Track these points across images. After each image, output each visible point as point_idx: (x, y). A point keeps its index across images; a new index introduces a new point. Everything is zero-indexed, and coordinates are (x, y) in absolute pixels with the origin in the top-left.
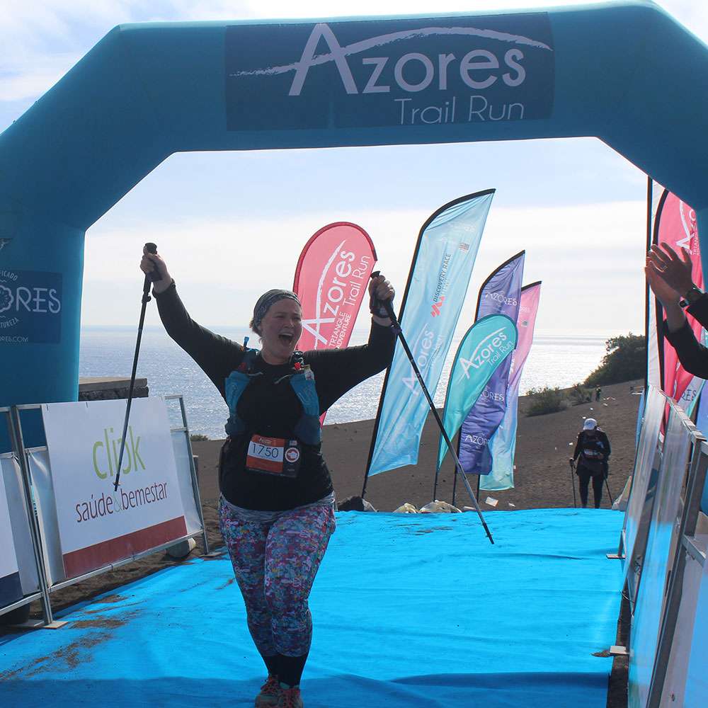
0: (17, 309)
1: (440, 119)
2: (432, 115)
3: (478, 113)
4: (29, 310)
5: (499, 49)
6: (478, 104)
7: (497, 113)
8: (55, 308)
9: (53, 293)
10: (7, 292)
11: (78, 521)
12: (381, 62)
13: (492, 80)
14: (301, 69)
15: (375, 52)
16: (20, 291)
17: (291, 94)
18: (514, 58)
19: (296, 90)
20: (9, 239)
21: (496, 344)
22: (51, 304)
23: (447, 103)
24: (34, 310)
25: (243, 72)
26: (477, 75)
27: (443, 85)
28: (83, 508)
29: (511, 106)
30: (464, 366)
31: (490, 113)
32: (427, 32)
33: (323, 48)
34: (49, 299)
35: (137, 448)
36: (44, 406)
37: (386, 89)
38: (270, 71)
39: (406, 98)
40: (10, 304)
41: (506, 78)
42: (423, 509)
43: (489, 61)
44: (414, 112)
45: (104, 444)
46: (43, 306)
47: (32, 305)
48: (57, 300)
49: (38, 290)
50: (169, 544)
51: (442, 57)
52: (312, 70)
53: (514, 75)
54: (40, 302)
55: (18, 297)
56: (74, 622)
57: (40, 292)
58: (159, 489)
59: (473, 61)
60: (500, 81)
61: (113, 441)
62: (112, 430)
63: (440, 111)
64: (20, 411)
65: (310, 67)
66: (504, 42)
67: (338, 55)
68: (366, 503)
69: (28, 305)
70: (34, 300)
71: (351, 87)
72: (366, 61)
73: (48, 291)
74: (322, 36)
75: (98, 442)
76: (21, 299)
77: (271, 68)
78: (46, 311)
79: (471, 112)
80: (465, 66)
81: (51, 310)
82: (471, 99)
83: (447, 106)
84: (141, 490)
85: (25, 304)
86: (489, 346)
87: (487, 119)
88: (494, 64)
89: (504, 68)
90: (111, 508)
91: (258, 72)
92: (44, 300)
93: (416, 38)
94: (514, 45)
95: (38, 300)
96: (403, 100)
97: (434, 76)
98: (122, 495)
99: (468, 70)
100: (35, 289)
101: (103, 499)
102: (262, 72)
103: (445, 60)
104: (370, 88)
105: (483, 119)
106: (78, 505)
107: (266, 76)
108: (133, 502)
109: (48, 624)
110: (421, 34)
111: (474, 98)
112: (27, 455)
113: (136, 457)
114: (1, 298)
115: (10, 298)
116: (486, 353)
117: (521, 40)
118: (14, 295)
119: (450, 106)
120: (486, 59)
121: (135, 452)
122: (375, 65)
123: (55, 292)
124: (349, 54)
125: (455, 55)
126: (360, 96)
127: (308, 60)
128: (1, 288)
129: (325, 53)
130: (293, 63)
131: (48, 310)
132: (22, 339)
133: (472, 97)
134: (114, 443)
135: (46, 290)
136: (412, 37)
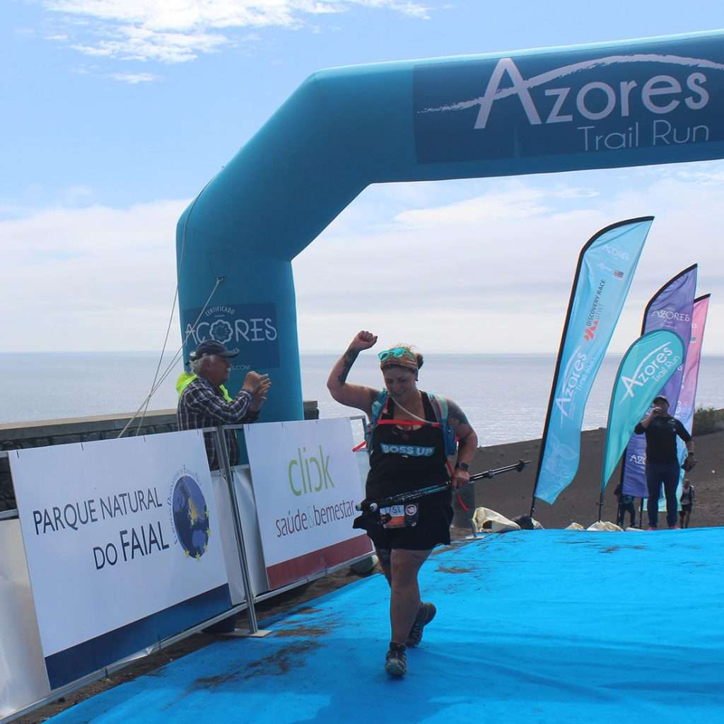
0: (237, 339)
1: (624, 145)
2: (616, 142)
3: (662, 136)
4: (248, 340)
5: (681, 73)
7: (681, 135)
8: (272, 335)
9: (268, 322)
10: (226, 326)
11: (279, 536)
12: (563, 93)
13: (674, 104)
16: (239, 323)
17: (476, 127)
18: (697, 82)
19: (481, 123)
20: (223, 277)
21: (661, 360)
22: (267, 332)
23: (630, 129)
24: (253, 340)
25: (430, 110)
26: (659, 100)
27: (625, 112)
28: (281, 524)
29: (695, 129)
30: (627, 384)
31: (675, 136)
32: (608, 61)
33: (506, 82)
34: (265, 328)
35: (326, 466)
36: (245, 425)
37: (569, 118)
38: (455, 107)
39: (589, 126)
40: (230, 335)
41: (689, 102)
43: (671, 86)
44: (597, 139)
45: (299, 462)
46: (261, 335)
47: (251, 335)
48: (272, 328)
49: (254, 321)
50: (356, 559)
51: (623, 85)
53: (697, 98)
54: (257, 332)
55: (237, 329)
56: (278, 631)
57: (257, 322)
58: (347, 506)
59: (655, 86)
60: (683, 104)
61: (306, 460)
62: (304, 448)
63: (624, 136)
64: (225, 431)
65: (494, 101)
66: (686, 67)
67: (521, 87)
69: (247, 335)
70: (252, 330)
71: (534, 119)
72: (548, 93)
74: (506, 70)
75: (293, 461)
76: (239, 330)
77: (457, 104)
78: (263, 339)
79: (655, 136)
80: (647, 92)
81: (268, 337)
82: (655, 124)
83: (630, 132)
84: (332, 507)
85: (244, 335)
86: (653, 363)
87: (672, 142)
88: (676, 88)
89: (686, 92)
90: (305, 524)
91: (445, 108)
92: (261, 330)
93: (598, 67)
94: (695, 69)
95: (255, 330)
96: (586, 128)
97: (616, 104)
98: (315, 511)
99: (650, 96)
100: (252, 320)
101: (298, 516)
102: (448, 108)
103: (626, 88)
104: (553, 118)
105: (668, 143)
106: (278, 521)
107: (453, 111)
108: (325, 518)
109: (253, 632)
110: (603, 63)
111: (657, 123)
112: (232, 472)
113: (326, 476)
114: (222, 332)
115: (229, 331)
116: (650, 370)
117: (704, 63)
118: (233, 327)
119: (633, 132)
120: (667, 85)
121: (325, 471)
122: (557, 96)
123: (270, 320)
124: (532, 87)
125: (637, 82)
126: (544, 126)
127: (492, 93)
128: (220, 323)
129: (508, 87)
130: (477, 98)
131: (266, 338)
132: (245, 367)
133: (655, 122)
134: (307, 463)
135: (261, 320)
136: (594, 66)
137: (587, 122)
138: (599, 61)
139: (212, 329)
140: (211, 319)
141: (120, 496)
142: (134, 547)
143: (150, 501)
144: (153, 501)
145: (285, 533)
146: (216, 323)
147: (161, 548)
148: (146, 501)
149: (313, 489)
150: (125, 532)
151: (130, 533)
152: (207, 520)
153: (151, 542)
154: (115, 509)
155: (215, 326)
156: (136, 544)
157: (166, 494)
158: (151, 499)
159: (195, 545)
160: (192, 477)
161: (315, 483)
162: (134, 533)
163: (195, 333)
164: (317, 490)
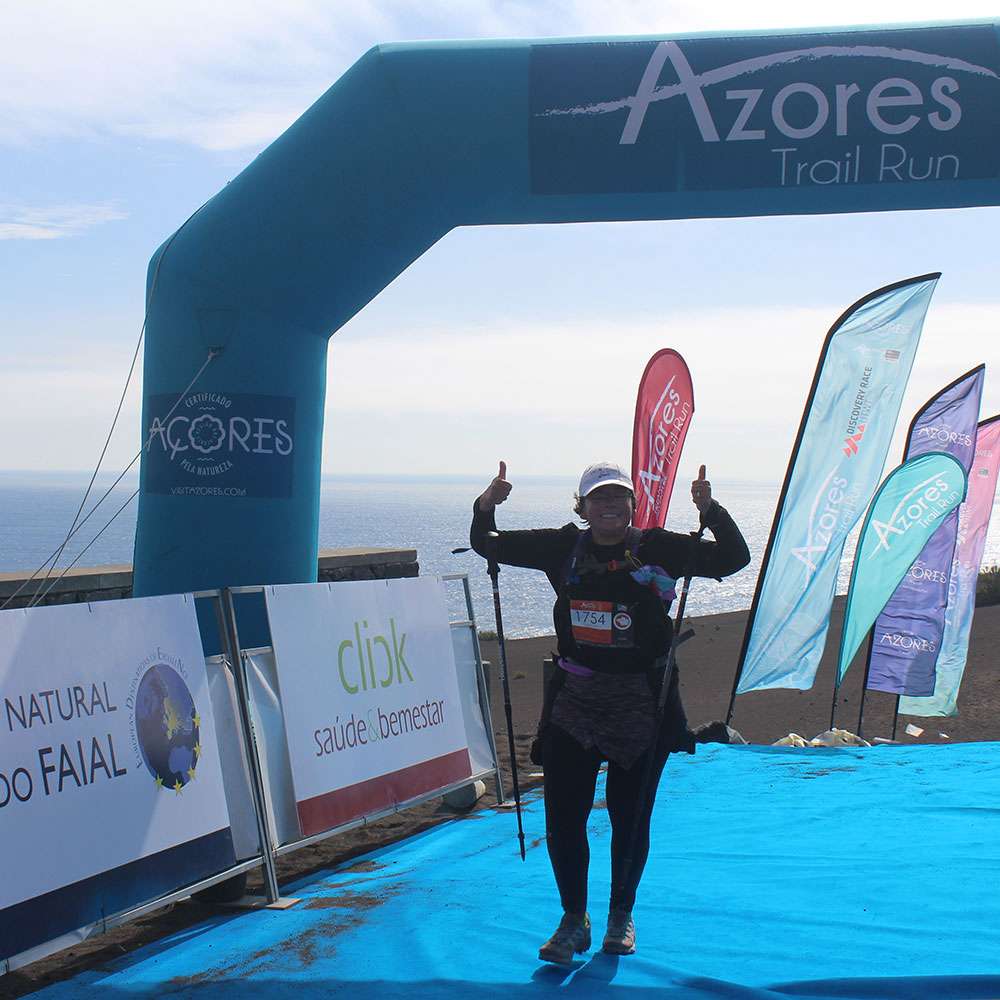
0: (231, 448)
1: (837, 178)
2: (825, 172)
3: (893, 168)
4: (248, 450)
5: (924, 77)
6: (893, 157)
7: (920, 170)
8: (285, 447)
9: (281, 426)
10: (216, 425)
11: (318, 755)
12: (752, 96)
13: (913, 121)
14: (638, 106)
15: (744, 81)
16: (235, 422)
17: (622, 141)
18: (945, 90)
19: (630, 135)
20: (220, 348)
21: (932, 497)
22: (278, 441)
23: (848, 155)
24: (255, 451)
25: (554, 111)
26: (891, 115)
27: (842, 130)
28: (323, 737)
29: (940, 159)
30: (879, 532)
31: (911, 169)
32: (819, 52)
33: (669, 76)
34: (276, 434)
35: (401, 649)
36: (267, 588)
37: (760, 135)
38: (593, 109)
39: (789, 147)
40: (220, 440)
41: (934, 119)
42: (816, 741)
43: (908, 94)
44: (800, 169)
45: (355, 643)
46: (268, 444)
47: (252, 442)
48: (287, 437)
49: (260, 421)
50: (448, 789)
51: (840, 88)
52: (653, 107)
53: (945, 114)
54: (263, 439)
55: (233, 431)
56: (310, 899)
57: (264, 424)
58: (433, 709)
59: (886, 93)
60: (924, 122)
61: (368, 640)
62: (365, 623)
63: (838, 166)
64: (234, 596)
65: (651, 103)
66: (932, 68)
67: (691, 86)
68: (731, 732)
69: (246, 442)
70: (255, 435)
71: (709, 132)
72: (731, 95)
73: (276, 422)
74: (668, 60)
75: (345, 642)
76: (236, 434)
77: (595, 105)
78: (270, 452)
79: (882, 168)
80: (874, 101)
81: (279, 450)
82: (883, 149)
83: (847, 159)
84: (407, 710)
85: (242, 441)
86: (920, 501)
87: (906, 178)
88: (916, 98)
89: (930, 104)
90: (364, 736)
91: (576, 111)
92: (269, 436)
93: (804, 61)
94: (943, 71)
96: (784, 151)
97: (830, 115)
98: (380, 717)
99: (878, 107)
100: (255, 420)
101: (352, 724)
102: (581, 111)
103: (844, 93)
104: (737, 133)
105: (900, 179)
106: (319, 731)
107: (587, 115)
108: (396, 727)
109: (271, 902)
110: (811, 56)
111: (886, 148)
112: (243, 658)
113: (400, 663)
114: (207, 434)
115: (220, 434)
116: (915, 512)
117: (955, 64)
118: (226, 427)
119: (852, 159)
120: (904, 92)
121: (399, 656)
122: (744, 101)
123: (285, 425)
124: (706, 85)
125: (860, 86)
126: (723, 145)
127: (648, 92)
128: (207, 419)
129: (672, 84)
130: (626, 97)
131: (275, 450)
132: (238, 491)
133: (884, 146)
134: (368, 643)
135: (272, 421)
136: (798, 60)
137: (787, 142)
138: (805, 53)
139: (193, 427)
140: (193, 413)
141: (41, 695)
142: (63, 774)
143: (94, 703)
144: (99, 702)
145: (329, 749)
146: (200, 419)
147: (112, 773)
148: (87, 702)
149: (379, 684)
150: (49, 750)
151: (57, 751)
152: (196, 732)
153: (95, 766)
154: (32, 715)
155: (198, 423)
156: (66, 767)
157: (124, 693)
158: (96, 699)
159: (173, 769)
160: (171, 666)
161: (382, 675)
162: (64, 751)
163: (165, 433)
164: (385, 684)
